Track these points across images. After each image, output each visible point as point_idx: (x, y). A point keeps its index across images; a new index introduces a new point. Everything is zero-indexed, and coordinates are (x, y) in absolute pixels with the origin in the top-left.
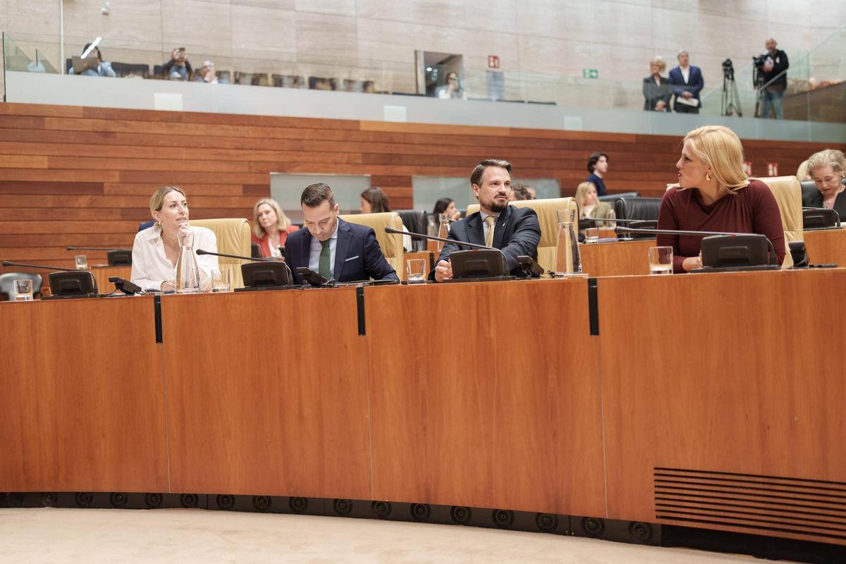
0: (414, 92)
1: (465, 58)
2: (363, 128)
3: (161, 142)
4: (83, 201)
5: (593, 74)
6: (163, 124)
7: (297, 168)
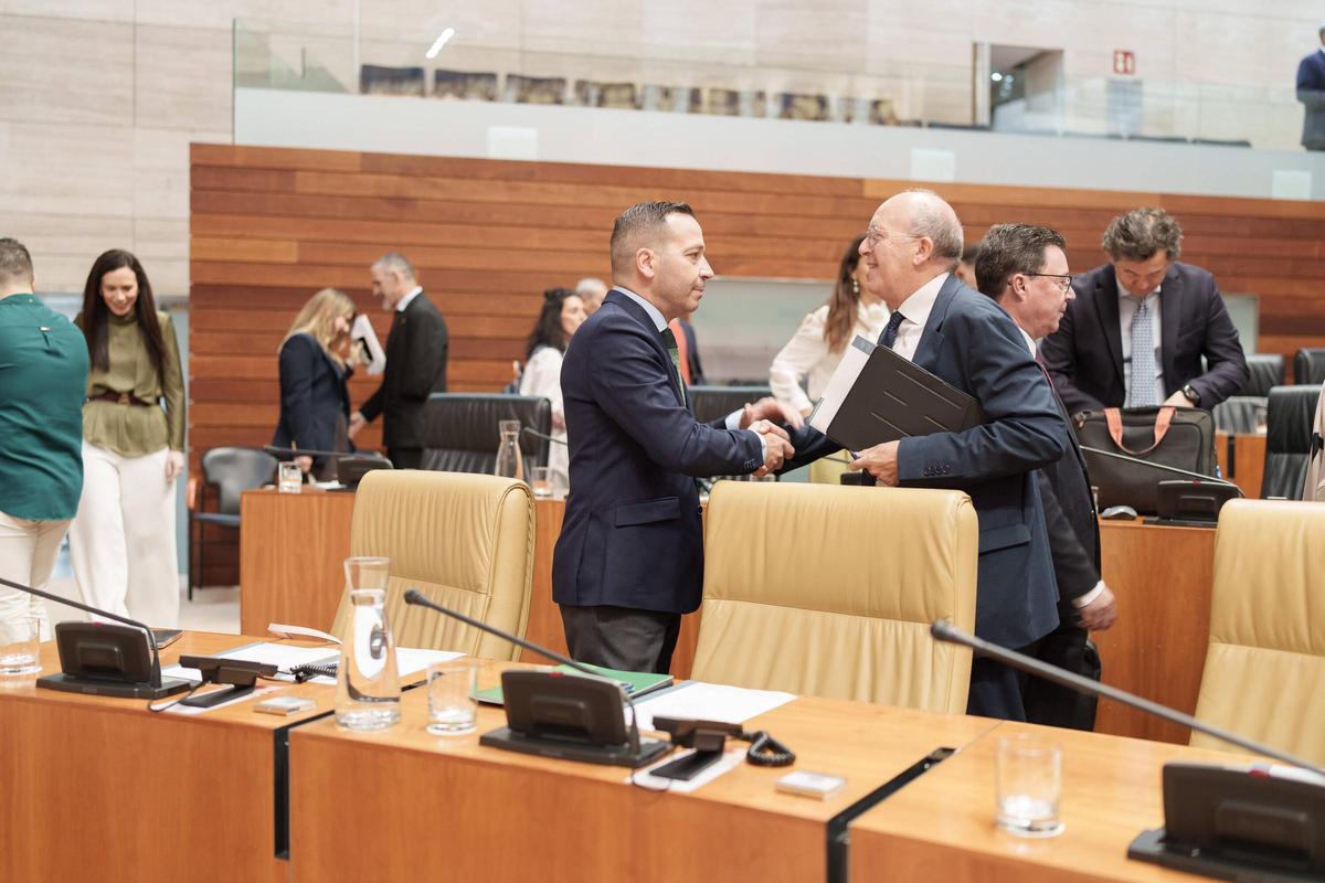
0: (967, 121)
1: (1068, 56)
2: (867, 191)
3: (495, 217)
6: (500, 184)
7: (742, 268)
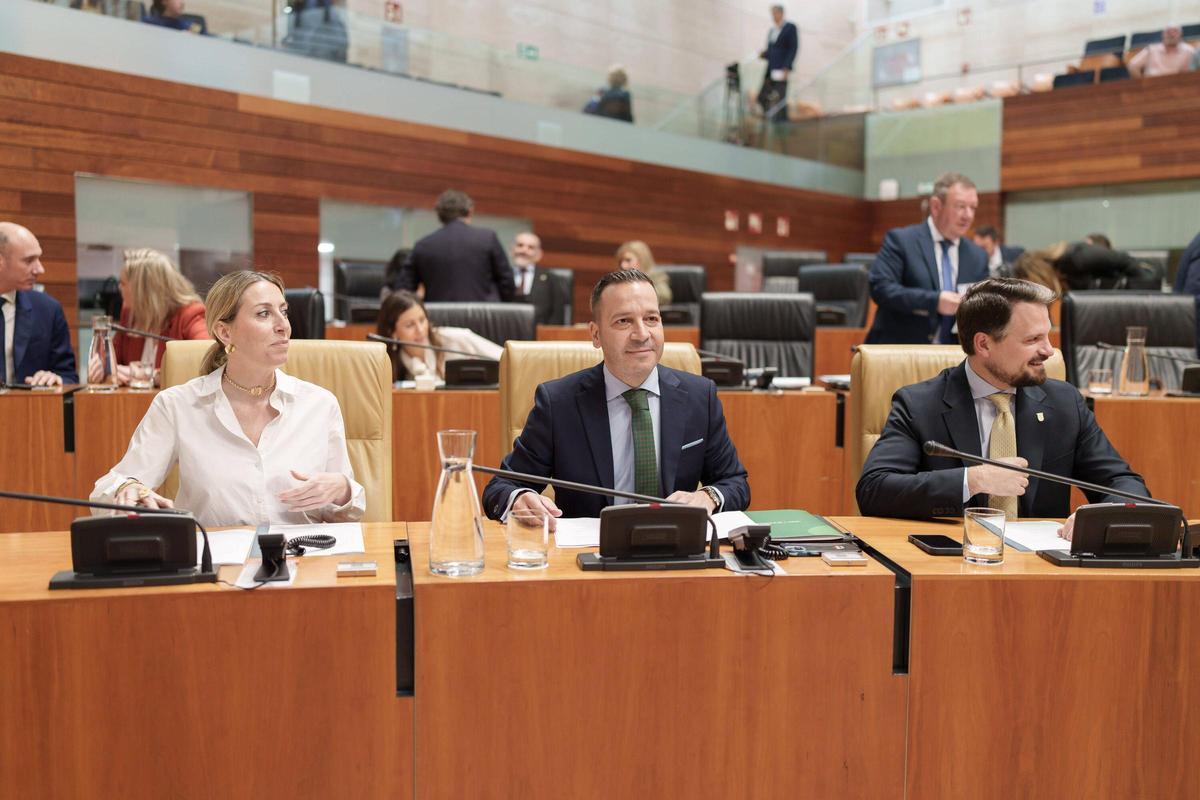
2: (242, 106)
5: (530, 52)
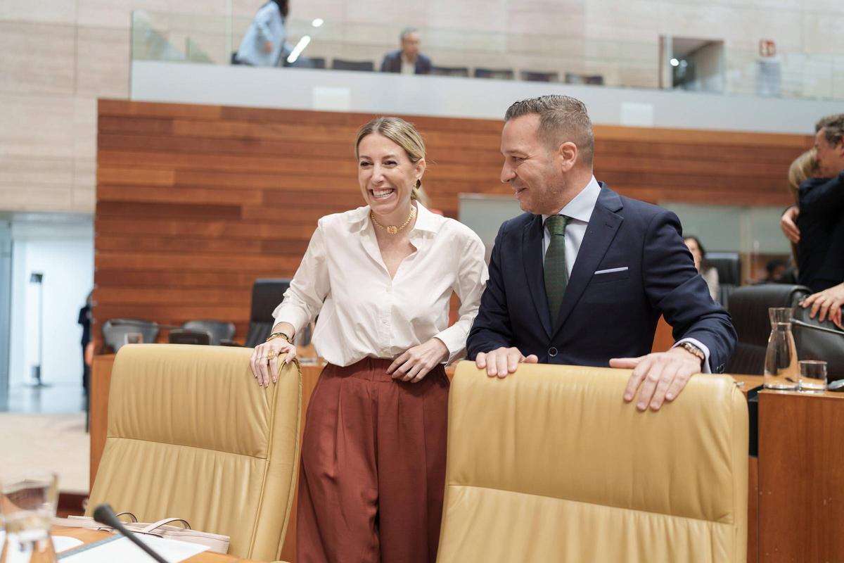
0: (657, 86)
1: (728, 45)
3: (318, 153)
4: (215, 228)
6: (322, 128)
